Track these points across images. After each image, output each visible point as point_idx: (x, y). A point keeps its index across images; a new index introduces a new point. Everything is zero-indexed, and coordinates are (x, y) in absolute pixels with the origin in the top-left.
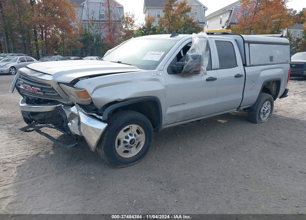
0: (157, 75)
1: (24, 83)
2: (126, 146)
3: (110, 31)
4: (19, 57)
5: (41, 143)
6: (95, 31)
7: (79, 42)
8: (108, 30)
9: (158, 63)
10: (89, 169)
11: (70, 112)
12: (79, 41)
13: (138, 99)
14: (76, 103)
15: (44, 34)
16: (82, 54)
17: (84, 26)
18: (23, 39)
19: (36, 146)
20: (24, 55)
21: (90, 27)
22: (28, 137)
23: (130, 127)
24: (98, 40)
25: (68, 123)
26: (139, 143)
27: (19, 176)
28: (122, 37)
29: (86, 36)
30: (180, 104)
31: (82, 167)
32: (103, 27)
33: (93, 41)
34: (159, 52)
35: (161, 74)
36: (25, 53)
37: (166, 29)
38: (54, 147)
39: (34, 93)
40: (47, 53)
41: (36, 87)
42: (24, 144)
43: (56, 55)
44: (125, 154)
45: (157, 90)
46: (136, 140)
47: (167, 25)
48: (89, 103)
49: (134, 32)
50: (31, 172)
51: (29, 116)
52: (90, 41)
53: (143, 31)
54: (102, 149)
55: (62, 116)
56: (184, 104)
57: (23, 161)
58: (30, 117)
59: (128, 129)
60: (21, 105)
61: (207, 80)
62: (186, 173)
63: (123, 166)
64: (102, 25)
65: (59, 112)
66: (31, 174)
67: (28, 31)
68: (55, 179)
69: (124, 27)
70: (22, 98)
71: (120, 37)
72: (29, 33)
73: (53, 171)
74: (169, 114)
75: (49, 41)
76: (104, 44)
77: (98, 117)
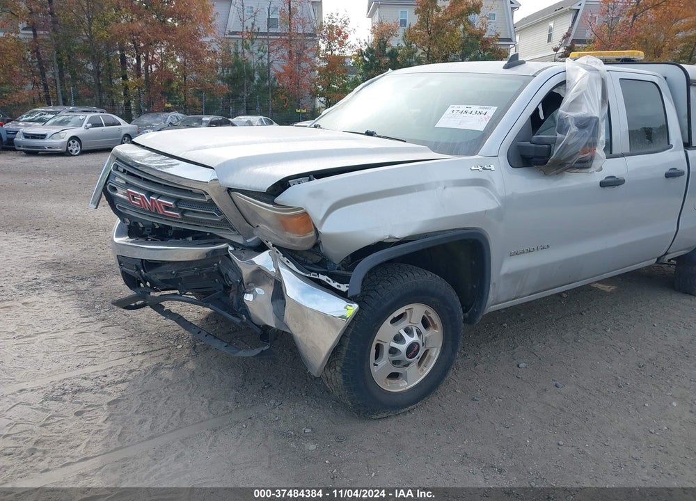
0: (484, 169)
1: (128, 184)
2: (395, 362)
3: (291, 58)
4: (89, 115)
5: (161, 335)
6: (256, 57)
7: (220, 82)
8: (286, 54)
9: (484, 135)
10: (296, 417)
11: (254, 268)
12: (222, 79)
13: (438, 237)
14: (274, 246)
15: (143, 63)
16: (227, 108)
17: (232, 46)
18: (97, 74)
19: (149, 343)
20: (98, 110)
21: (247, 47)
22: (126, 318)
23: (408, 312)
24: (264, 78)
25: (244, 293)
26: (426, 352)
27: (118, 433)
28: (317, 72)
29: (236, 69)
30: (536, 248)
31: (277, 411)
32: (275, 47)
33: (252, 79)
34: (480, 108)
35: (492, 167)
36: (101, 106)
37: (422, 53)
38: (194, 348)
39: (154, 212)
40: (148, 106)
41: (160, 196)
42: (120, 337)
43: (168, 110)
44: (393, 381)
45: (486, 212)
46: (421, 345)
47: (423, 44)
48: (308, 246)
49: (346, 60)
50: (146, 421)
51: (138, 269)
52: (247, 81)
53: (367, 59)
54: (338, 368)
55: (227, 274)
56: (544, 248)
57: (122, 386)
58: (141, 274)
59: (401, 316)
60: (117, 240)
61: (603, 184)
62: (561, 443)
63: (385, 415)
64: (274, 44)
65: (218, 263)
66: (147, 426)
67: (108, 55)
68: (211, 446)
69: (323, 47)
70: (119, 221)
71: (314, 71)
72: (108, 61)
73: (202, 421)
74: (506, 275)
75: (153, 78)
76: (278, 88)
77: (335, 285)
